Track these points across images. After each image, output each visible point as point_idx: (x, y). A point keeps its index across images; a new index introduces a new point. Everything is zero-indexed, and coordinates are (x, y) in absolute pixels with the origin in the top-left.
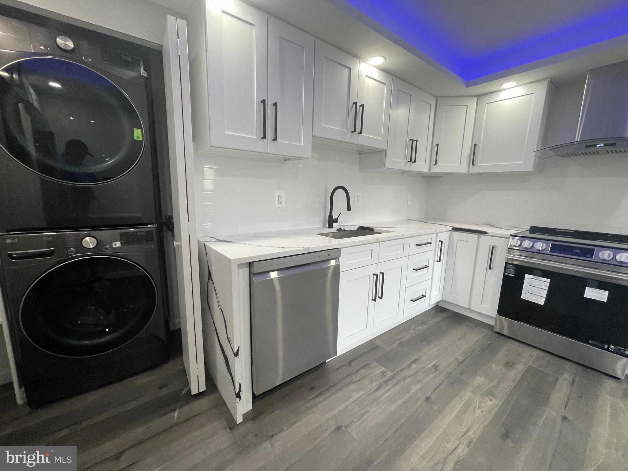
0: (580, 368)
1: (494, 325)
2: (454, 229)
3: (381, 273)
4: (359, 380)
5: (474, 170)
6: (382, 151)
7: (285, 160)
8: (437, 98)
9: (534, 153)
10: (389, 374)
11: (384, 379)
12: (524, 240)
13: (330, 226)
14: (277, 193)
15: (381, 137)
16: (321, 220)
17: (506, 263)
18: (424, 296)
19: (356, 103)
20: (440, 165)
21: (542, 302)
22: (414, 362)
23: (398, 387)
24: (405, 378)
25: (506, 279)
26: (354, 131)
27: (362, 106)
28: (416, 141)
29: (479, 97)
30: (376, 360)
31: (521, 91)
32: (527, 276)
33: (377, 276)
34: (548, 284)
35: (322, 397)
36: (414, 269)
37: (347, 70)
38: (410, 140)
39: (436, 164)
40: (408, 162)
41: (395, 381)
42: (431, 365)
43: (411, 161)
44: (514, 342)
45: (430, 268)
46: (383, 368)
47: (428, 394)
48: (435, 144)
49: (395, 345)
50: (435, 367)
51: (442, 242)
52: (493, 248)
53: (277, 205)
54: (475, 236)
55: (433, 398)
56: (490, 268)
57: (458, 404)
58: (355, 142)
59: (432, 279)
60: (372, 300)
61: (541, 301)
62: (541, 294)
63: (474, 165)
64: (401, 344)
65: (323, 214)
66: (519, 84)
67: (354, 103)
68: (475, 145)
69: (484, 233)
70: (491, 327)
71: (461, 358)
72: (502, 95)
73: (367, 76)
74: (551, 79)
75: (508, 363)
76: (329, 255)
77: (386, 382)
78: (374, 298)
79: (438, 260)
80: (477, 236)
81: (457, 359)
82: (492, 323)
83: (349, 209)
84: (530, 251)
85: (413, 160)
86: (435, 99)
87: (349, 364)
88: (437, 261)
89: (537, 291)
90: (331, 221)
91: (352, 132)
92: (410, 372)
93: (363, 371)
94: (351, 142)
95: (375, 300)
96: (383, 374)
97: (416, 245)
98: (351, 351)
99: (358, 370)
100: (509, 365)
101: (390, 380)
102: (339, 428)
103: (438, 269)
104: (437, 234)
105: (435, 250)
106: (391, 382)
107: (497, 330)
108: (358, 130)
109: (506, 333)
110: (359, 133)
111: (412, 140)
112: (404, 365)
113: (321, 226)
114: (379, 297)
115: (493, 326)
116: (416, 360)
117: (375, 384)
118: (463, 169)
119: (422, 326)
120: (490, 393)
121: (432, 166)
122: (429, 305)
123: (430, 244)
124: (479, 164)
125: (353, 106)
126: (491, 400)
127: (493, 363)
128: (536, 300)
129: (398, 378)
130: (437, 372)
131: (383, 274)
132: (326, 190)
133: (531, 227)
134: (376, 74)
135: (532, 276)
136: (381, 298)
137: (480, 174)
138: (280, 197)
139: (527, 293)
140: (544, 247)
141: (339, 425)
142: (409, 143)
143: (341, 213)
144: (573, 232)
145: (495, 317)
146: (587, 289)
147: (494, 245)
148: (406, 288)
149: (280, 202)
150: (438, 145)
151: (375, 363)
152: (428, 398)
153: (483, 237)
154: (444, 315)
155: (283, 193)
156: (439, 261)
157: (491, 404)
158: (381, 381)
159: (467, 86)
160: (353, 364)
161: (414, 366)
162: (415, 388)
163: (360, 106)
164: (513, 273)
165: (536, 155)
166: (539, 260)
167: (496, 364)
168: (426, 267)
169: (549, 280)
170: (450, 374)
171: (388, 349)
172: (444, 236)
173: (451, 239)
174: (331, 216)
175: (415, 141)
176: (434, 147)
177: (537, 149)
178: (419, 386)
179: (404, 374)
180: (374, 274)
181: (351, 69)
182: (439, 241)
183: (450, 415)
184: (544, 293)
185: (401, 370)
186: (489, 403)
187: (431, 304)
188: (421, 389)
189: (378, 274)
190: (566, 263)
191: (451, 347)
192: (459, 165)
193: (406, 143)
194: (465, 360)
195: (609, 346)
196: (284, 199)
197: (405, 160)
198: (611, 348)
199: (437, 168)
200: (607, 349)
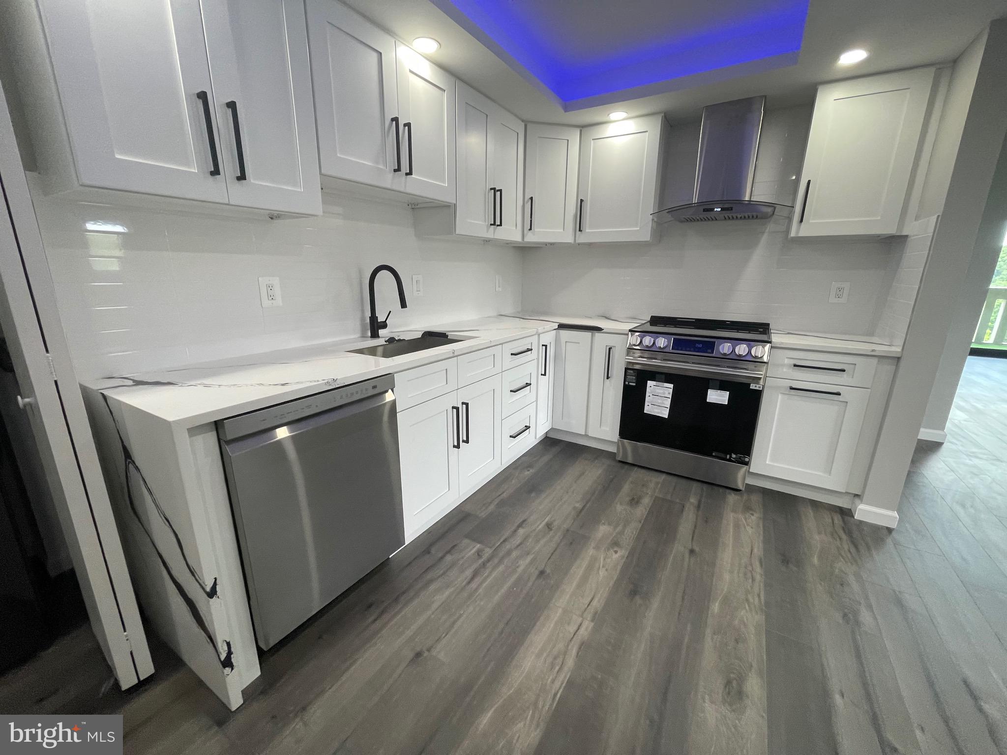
0: (705, 486)
1: (616, 451)
2: (562, 326)
3: (463, 403)
4: (444, 573)
5: (582, 239)
6: (449, 206)
7: (272, 218)
8: (526, 123)
9: (651, 216)
10: (488, 552)
11: (481, 561)
12: (645, 336)
13: (375, 335)
14: (264, 281)
15: (444, 182)
16: (357, 325)
17: (626, 369)
18: (527, 427)
19: (395, 120)
20: (535, 230)
21: (665, 414)
22: (520, 526)
23: (501, 568)
24: (509, 553)
25: (627, 390)
26: (398, 170)
27: (408, 125)
28: (500, 191)
29: (582, 126)
30: (467, 536)
31: (632, 126)
32: (650, 383)
33: (457, 409)
34: (671, 391)
35: (386, 617)
36: (511, 391)
37: (375, 57)
38: (491, 189)
39: (531, 229)
40: (491, 225)
41: (496, 560)
42: (544, 523)
43: (494, 224)
44: (639, 470)
45: (533, 386)
46: (479, 545)
47: (541, 568)
48: (527, 197)
49: (492, 507)
50: (549, 526)
51: (546, 346)
52: (610, 349)
53: (266, 303)
54: (587, 335)
55: (548, 571)
56: (608, 378)
57: (578, 570)
58: (402, 189)
59: (537, 401)
60: (454, 446)
61: (664, 412)
62: (664, 404)
63: (581, 231)
64: (502, 503)
65: (359, 315)
66: (630, 116)
67: (393, 120)
68: (582, 201)
69: (599, 329)
70: (611, 455)
71: (579, 506)
72: (610, 130)
73: (411, 71)
74: (665, 113)
75: (633, 499)
76: (374, 387)
77: (484, 565)
78: (456, 444)
79: (543, 373)
80: (590, 334)
81: (575, 508)
82: (612, 449)
83: (403, 305)
84: (651, 351)
85: (498, 222)
86: (523, 124)
87: (427, 551)
88: (542, 375)
89: (660, 401)
90: (376, 326)
91: (395, 171)
92: (517, 540)
93: (449, 558)
94: (394, 188)
95: (458, 447)
96: (479, 554)
97: (512, 354)
98: (429, 532)
99: (442, 558)
100: (634, 501)
101: (488, 560)
102: (418, 655)
103: (544, 386)
104: (539, 335)
105: (538, 359)
106: (490, 563)
107: (619, 458)
108: (405, 167)
109: (630, 460)
110: (407, 174)
111: (494, 189)
112: (507, 534)
113: (358, 335)
114: (463, 441)
115: (615, 454)
116: (524, 521)
117: (469, 573)
118: (566, 236)
119: (529, 471)
120: (615, 544)
121: (525, 232)
122: (536, 438)
123: (530, 352)
124: (587, 230)
125: (391, 125)
126: (616, 552)
127: (617, 504)
128: (658, 413)
129: (501, 554)
130: (551, 533)
131: (467, 405)
132: (361, 272)
133: (652, 317)
134: (428, 71)
135: (654, 383)
136: (467, 441)
137: (590, 245)
138: (270, 287)
139: (650, 405)
140: (666, 343)
141: (418, 649)
142: (490, 194)
143: (390, 312)
144: (694, 320)
145: (617, 441)
146: (710, 392)
147: (611, 345)
148: (502, 420)
149: (270, 298)
150: (531, 199)
151: (466, 541)
152: (542, 573)
153: (598, 335)
154: (555, 450)
155: (276, 281)
156: (545, 375)
157: (617, 557)
158: (475, 566)
159: (566, 109)
160: (433, 551)
161: (521, 531)
162: (523, 564)
163: (405, 125)
164: (634, 381)
165: (653, 220)
166: (661, 360)
167: (621, 504)
168: (528, 385)
169: (671, 386)
170: (568, 530)
171: (483, 514)
172: (548, 338)
173: (557, 340)
174: (373, 318)
175: (498, 191)
176: (527, 202)
177: (653, 211)
178: (529, 558)
179: (508, 546)
180: (453, 408)
181: (381, 53)
182: (543, 345)
183: (569, 587)
184: (668, 403)
185: (504, 541)
186: (615, 556)
187: (538, 437)
188: (531, 563)
189: (460, 406)
190: (688, 363)
191: (567, 492)
192: (562, 230)
193: (485, 195)
194: (584, 506)
195: (731, 457)
196: (277, 291)
197: (485, 221)
198: (733, 458)
199: (534, 235)
200: (730, 460)
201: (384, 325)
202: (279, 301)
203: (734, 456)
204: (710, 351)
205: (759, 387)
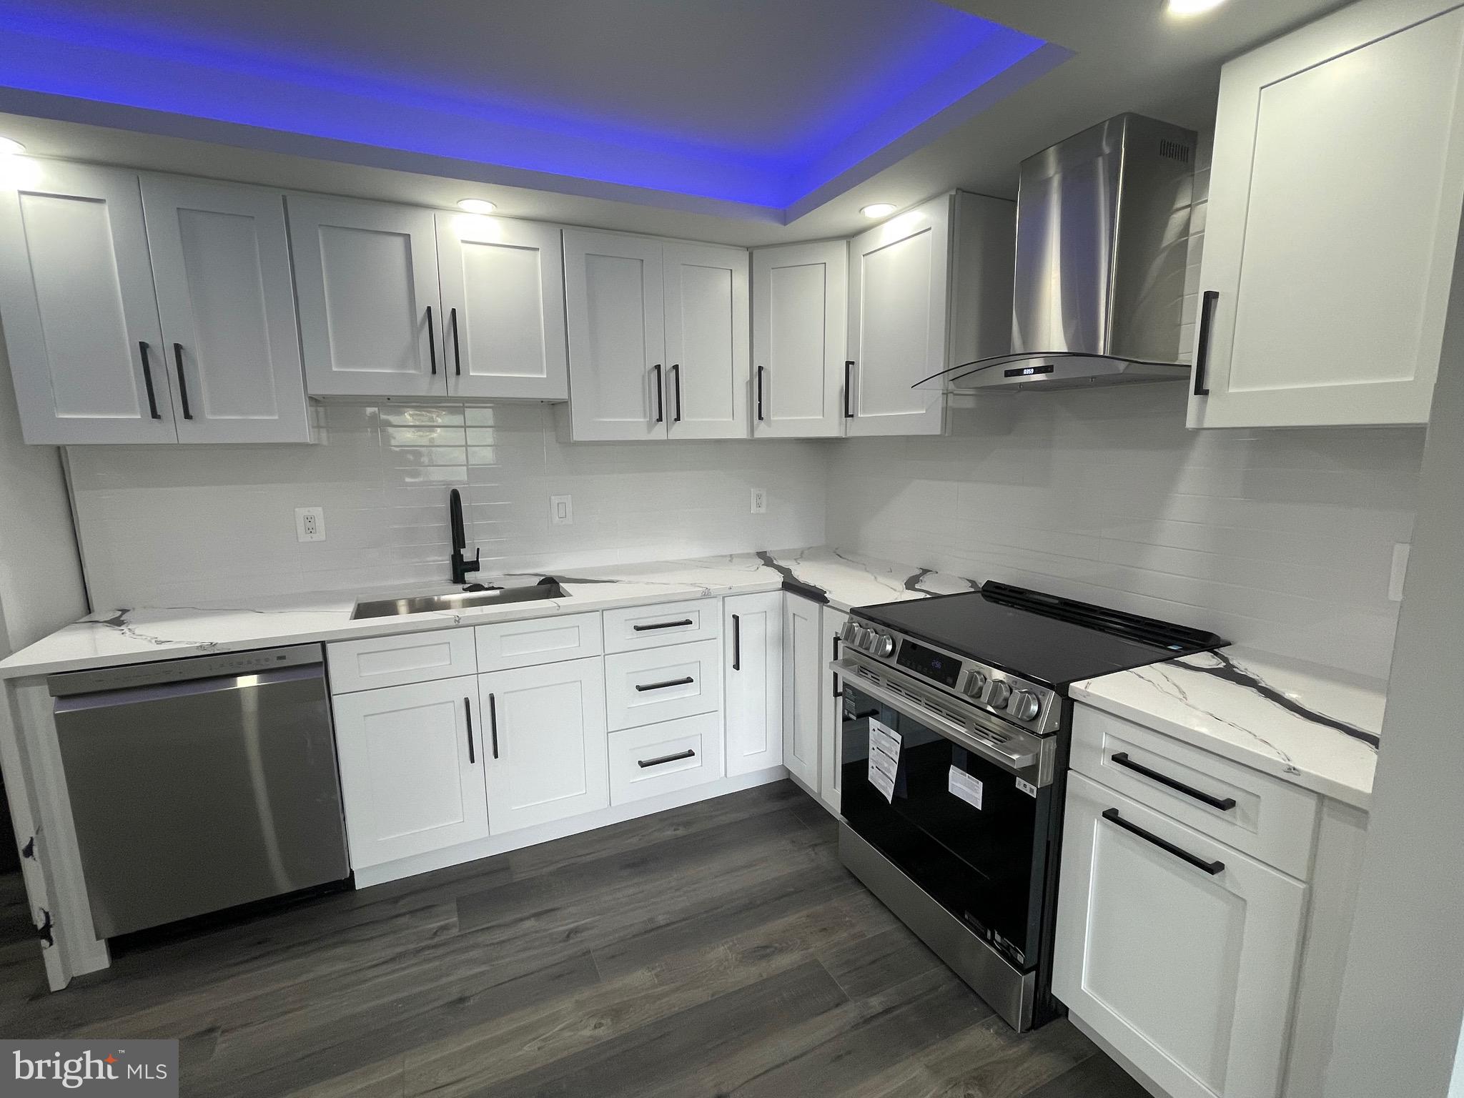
2: (789, 586)
3: (490, 696)
4: (370, 939)
5: (855, 429)
6: (551, 404)
8: (751, 250)
10: (451, 933)
11: (424, 943)
13: (458, 579)
14: (302, 512)
15: (541, 372)
17: (844, 685)
19: (429, 310)
20: (769, 418)
21: (890, 794)
22: (540, 914)
23: (430, 966)
24: (470, 948)
27: (452, 312)
28: (676, 368)
29: (852, 236)
30: (464, 899)
32: (872, 722)
34: (898, 749)
36: (634, 687)
37: (399, 242)
38: (655, 368)
39: (762, 418)
40: (657, 420)
41: (442, 952)
43: (660, 419)
45: (707, 684)
46: (455, 919)
47: (472, 992)
50: (573, 933)
51: (737, 619)
54: (815, 607)
55: (472, 1002)
56: (836, 694)
58: (450, 394)
59: (724, 710)
61: (889, 791)
62: (889, 773)
63: (851, 416)
64: (566, 869)
66: (902, 206)
67: (426, 311)
68: (848, 364)
69: (824, 600)
71: (663, 919)
73: (463, 241)
74: (957, 189)
76: (280, 658)
77: (419, 950)
79: (735, 665)
80: (818, 606)
85: (672, 416)
86: (745, 254)
87: (396, 900)
88: (726, 666)
89: (886, 765)
90: (460, 567)
91: (433, 373)
92: (501, 935)
93: (403, 920)
94: (435, 394)
96: (438, 931)
97: (637, 627)
99: (396, 917)
100: (763, 952)
101: (432, 947)
104: (723, 599)
106: (429, 952)
110: (457, 373)
111: (658, 367)
112: (505, 920)
117: (392, 952)
118: (832, 427)
120: (618, 1012)
121: (756, 422)
122: (726, 777)
123: (685, 626)
124: (861, 414)
127: (726, 943)
128: (882, 787)
130: (559, 946)
131: (493, 697)
133: (988, 583)
134: (499, 231)
135: (877, 723)
136: (496, 755)
138: (311, 519)
139: (874, 767)
142: (646, 375)
144: (1057, 602)
146: (952, 772)
148: (608, 733)
149: (309, 532)
150: (760, 369)
151: (451, 906)
152: (460, 1001)
153: (825, 609)
155: (318, 512)
156: (736, 668)
157: (587, 1036)
158: (411, 947)
159: (785, 221)
161: (528, 924)
162: (463, 973)
164: (854, 711)
167: (734, 946)
168: (683, 681)
169: (899, 740)
170: (586, 953)
171: (523, 876)
172: (748, 605)
173: (784, 609)
174: (457, 556)
175: (671, 368)
176: (756, 376)
178: (478, 969)
179: (481, 938)
180: (466, 700)
181: (409, 235)
182: (733, 616)
184: (894, 772)
185: (491, 928)
192: (821, 417)
193: (643, 377)
194: (668, 925)
195: (993, 935)
196: (320, 524)
197: (645, 416)
198: (996, 942)
199: (769, 426)
200: (991, 943)
201: (475, 566)
202: (320, 535)
203: (998, 937)
204: (950, 680)
205: (1032, 791)
